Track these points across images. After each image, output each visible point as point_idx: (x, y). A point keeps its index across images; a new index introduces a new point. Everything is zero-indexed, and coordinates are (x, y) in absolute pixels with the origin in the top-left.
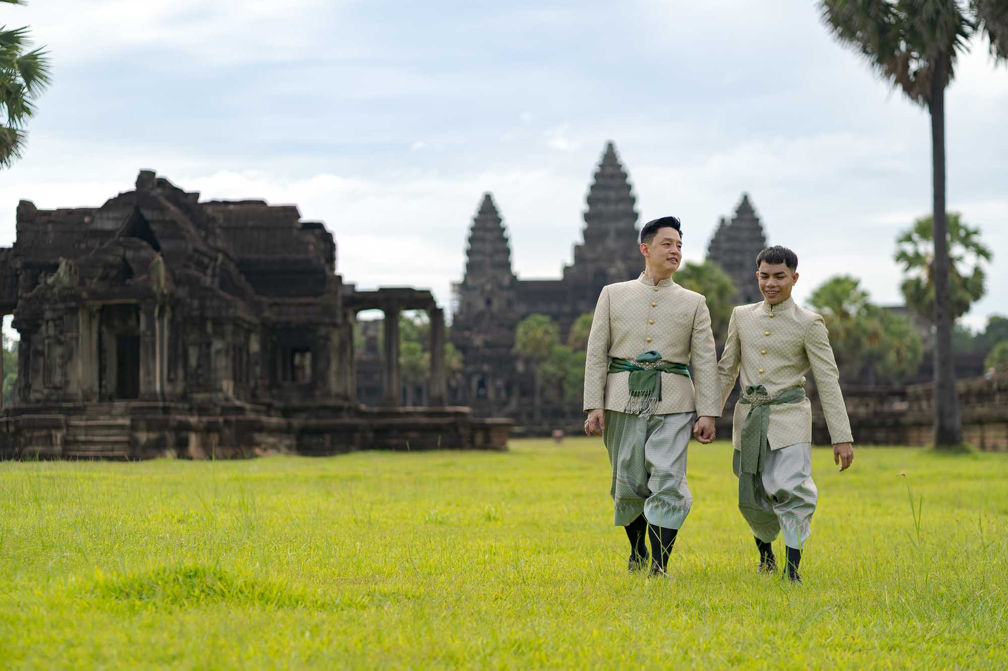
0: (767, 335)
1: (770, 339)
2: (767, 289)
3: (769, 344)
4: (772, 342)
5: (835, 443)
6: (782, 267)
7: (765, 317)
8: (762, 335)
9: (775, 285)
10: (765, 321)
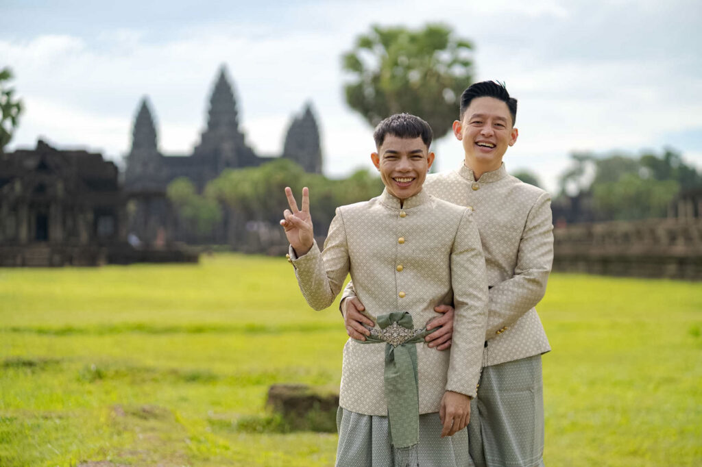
0: (401, 243)
1: (407, 248)
2: (396, 175)
3: (407, 255)
4: (410, 251)
5: (449, 389)
6: (417, 143)
7: (391, 216)
8: (394, 243)
9: (410, 168)
10: (393, 222)
